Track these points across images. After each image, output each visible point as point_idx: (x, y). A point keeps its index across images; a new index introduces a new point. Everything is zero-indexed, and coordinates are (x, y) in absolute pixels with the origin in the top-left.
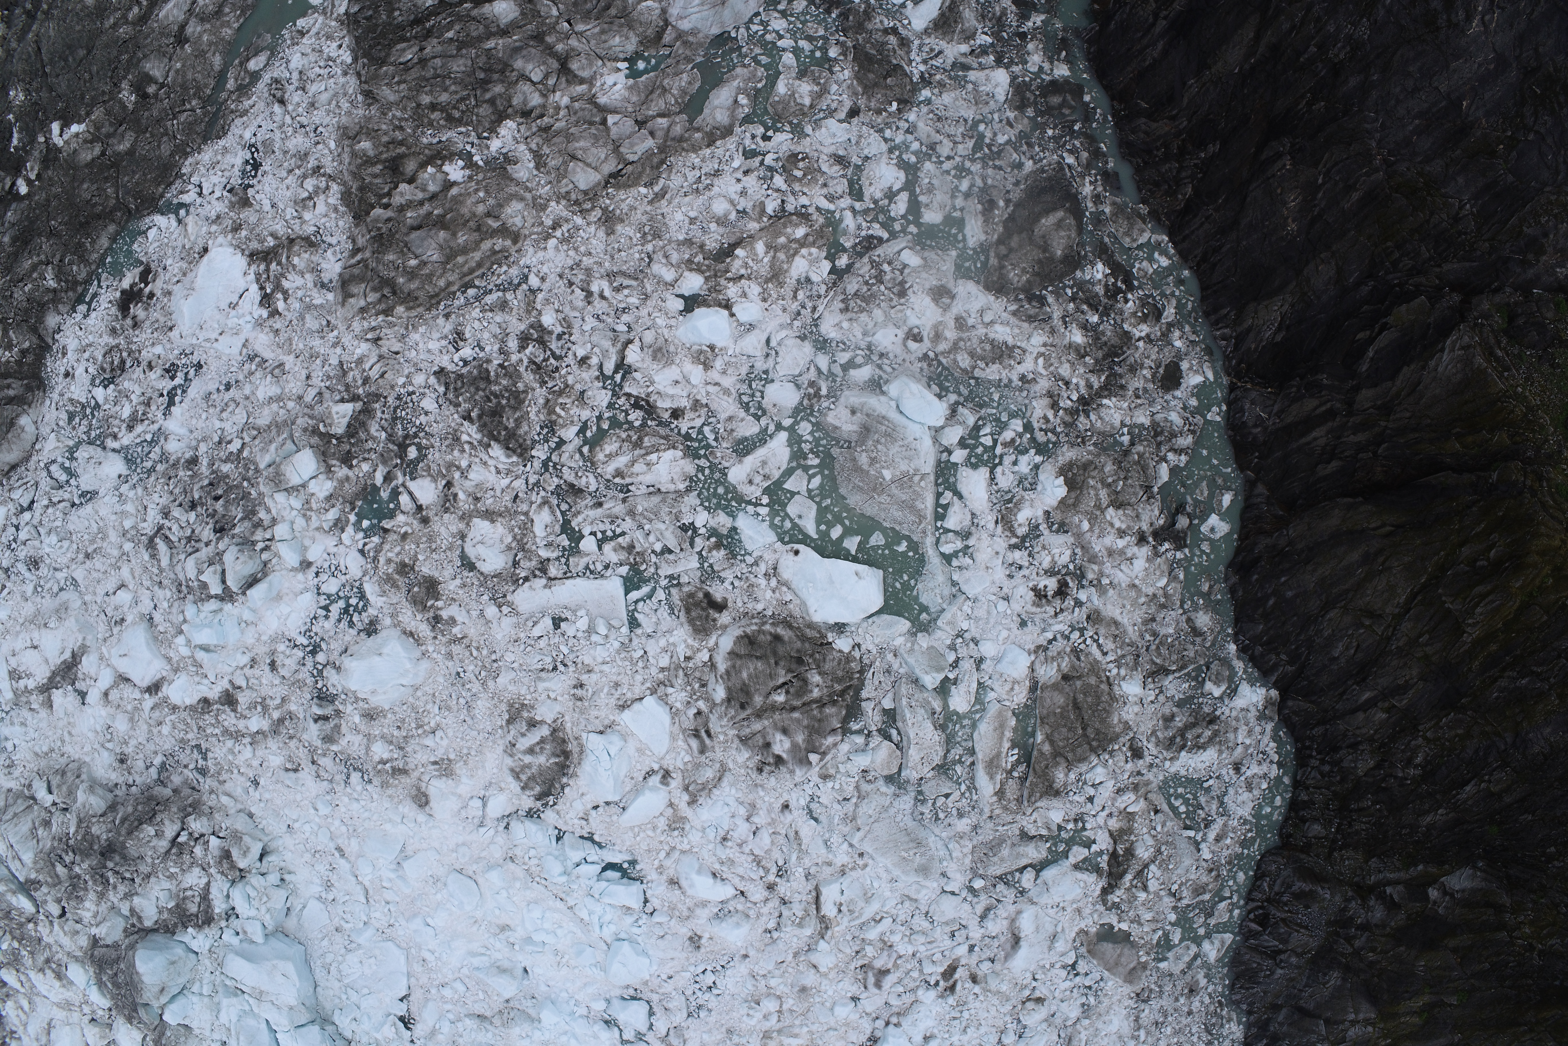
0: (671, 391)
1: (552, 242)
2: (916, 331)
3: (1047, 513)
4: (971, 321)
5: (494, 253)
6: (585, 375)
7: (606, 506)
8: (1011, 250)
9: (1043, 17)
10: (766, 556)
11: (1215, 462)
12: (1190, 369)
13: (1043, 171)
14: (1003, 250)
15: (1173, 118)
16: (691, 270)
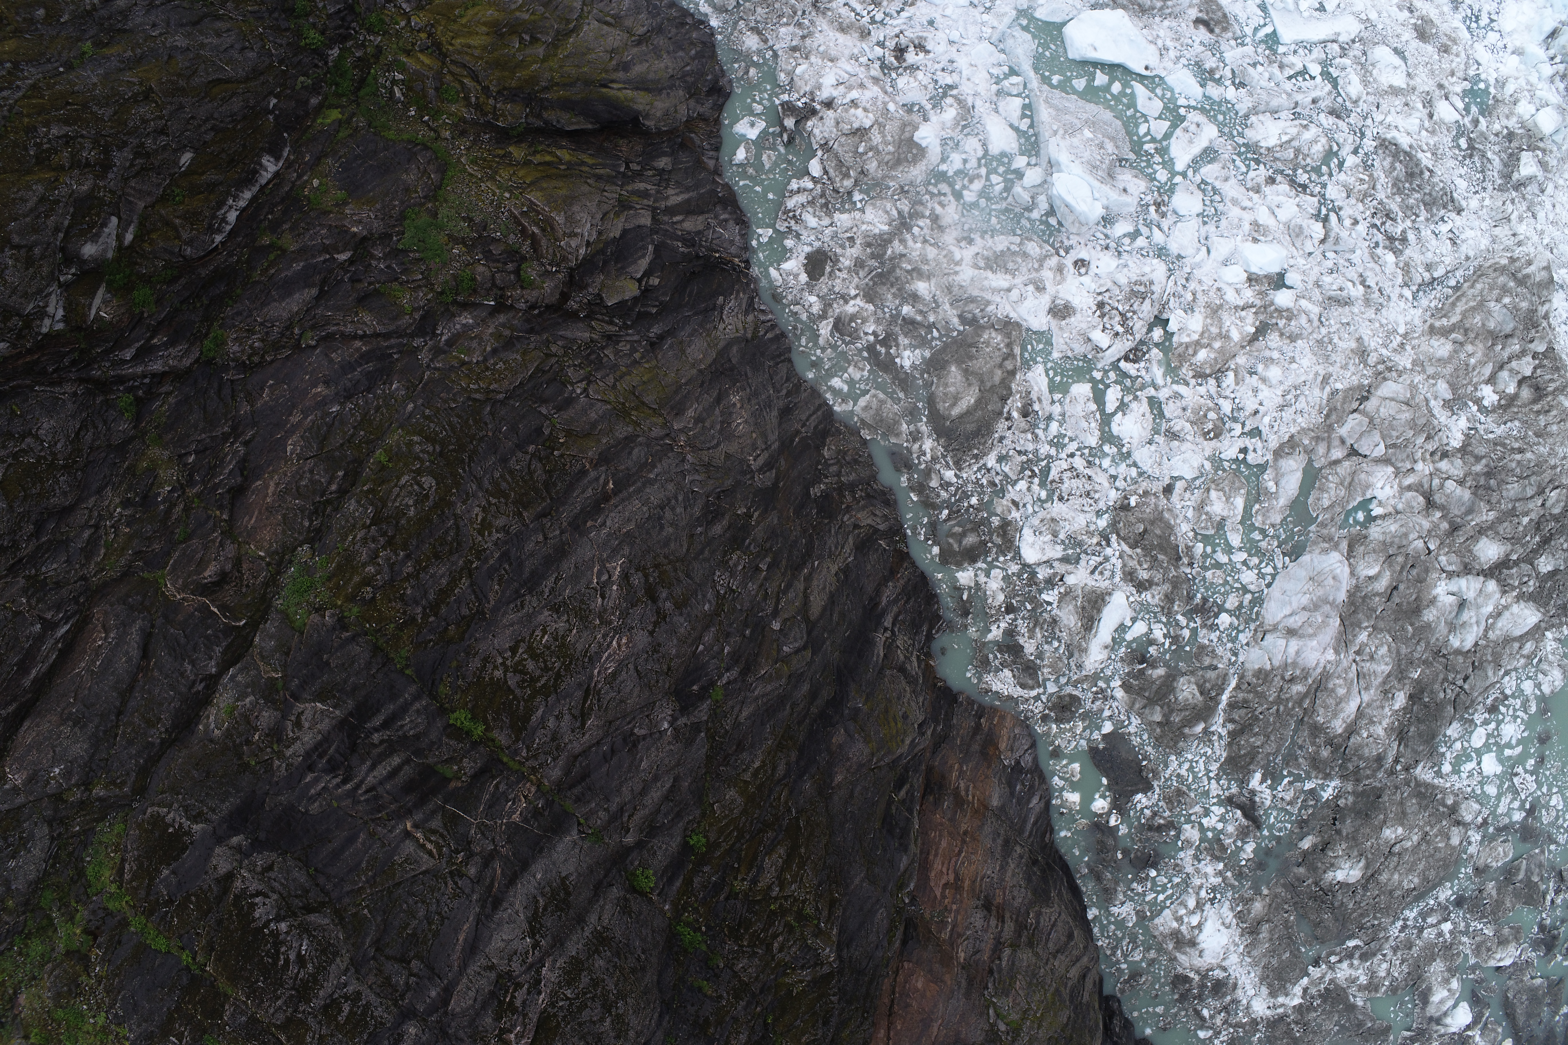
0: (1282, 198)
1: (1402, 330)
2: (1083, 270)
3: (926, 119)
4: (1031, 288)
5: (1445, 316)
6: (1351, 212)
7: (1310, 99)
8: (1001, 366)
9: (990, 637)
10: (1170, 65)
11: (758, 189)
12: (796, 276)
13: (976, 457)
14: (1009, 365)
15: (856, 526)
16: (1288, 310)
